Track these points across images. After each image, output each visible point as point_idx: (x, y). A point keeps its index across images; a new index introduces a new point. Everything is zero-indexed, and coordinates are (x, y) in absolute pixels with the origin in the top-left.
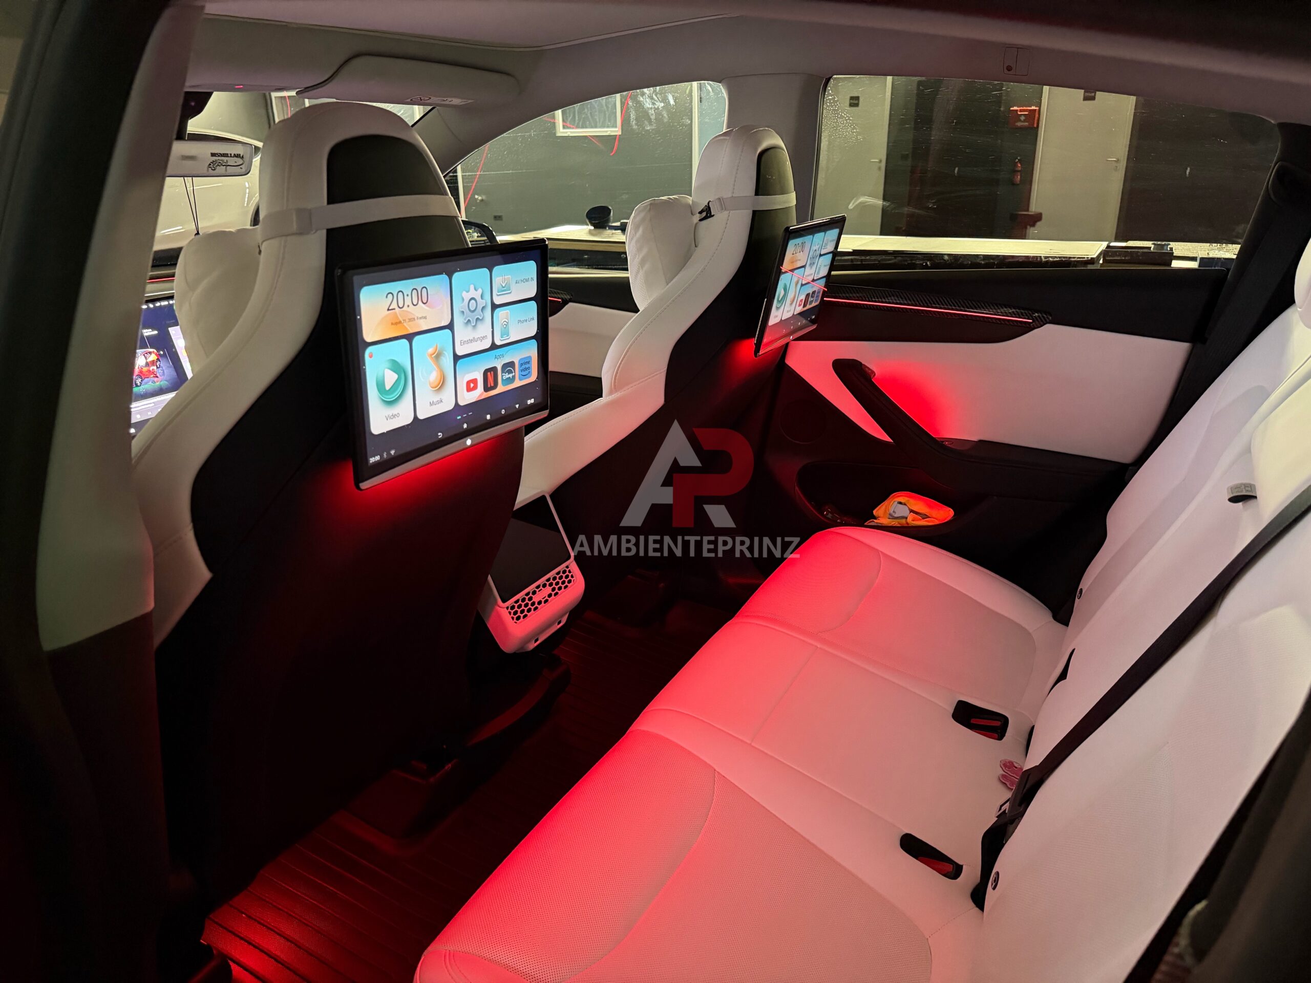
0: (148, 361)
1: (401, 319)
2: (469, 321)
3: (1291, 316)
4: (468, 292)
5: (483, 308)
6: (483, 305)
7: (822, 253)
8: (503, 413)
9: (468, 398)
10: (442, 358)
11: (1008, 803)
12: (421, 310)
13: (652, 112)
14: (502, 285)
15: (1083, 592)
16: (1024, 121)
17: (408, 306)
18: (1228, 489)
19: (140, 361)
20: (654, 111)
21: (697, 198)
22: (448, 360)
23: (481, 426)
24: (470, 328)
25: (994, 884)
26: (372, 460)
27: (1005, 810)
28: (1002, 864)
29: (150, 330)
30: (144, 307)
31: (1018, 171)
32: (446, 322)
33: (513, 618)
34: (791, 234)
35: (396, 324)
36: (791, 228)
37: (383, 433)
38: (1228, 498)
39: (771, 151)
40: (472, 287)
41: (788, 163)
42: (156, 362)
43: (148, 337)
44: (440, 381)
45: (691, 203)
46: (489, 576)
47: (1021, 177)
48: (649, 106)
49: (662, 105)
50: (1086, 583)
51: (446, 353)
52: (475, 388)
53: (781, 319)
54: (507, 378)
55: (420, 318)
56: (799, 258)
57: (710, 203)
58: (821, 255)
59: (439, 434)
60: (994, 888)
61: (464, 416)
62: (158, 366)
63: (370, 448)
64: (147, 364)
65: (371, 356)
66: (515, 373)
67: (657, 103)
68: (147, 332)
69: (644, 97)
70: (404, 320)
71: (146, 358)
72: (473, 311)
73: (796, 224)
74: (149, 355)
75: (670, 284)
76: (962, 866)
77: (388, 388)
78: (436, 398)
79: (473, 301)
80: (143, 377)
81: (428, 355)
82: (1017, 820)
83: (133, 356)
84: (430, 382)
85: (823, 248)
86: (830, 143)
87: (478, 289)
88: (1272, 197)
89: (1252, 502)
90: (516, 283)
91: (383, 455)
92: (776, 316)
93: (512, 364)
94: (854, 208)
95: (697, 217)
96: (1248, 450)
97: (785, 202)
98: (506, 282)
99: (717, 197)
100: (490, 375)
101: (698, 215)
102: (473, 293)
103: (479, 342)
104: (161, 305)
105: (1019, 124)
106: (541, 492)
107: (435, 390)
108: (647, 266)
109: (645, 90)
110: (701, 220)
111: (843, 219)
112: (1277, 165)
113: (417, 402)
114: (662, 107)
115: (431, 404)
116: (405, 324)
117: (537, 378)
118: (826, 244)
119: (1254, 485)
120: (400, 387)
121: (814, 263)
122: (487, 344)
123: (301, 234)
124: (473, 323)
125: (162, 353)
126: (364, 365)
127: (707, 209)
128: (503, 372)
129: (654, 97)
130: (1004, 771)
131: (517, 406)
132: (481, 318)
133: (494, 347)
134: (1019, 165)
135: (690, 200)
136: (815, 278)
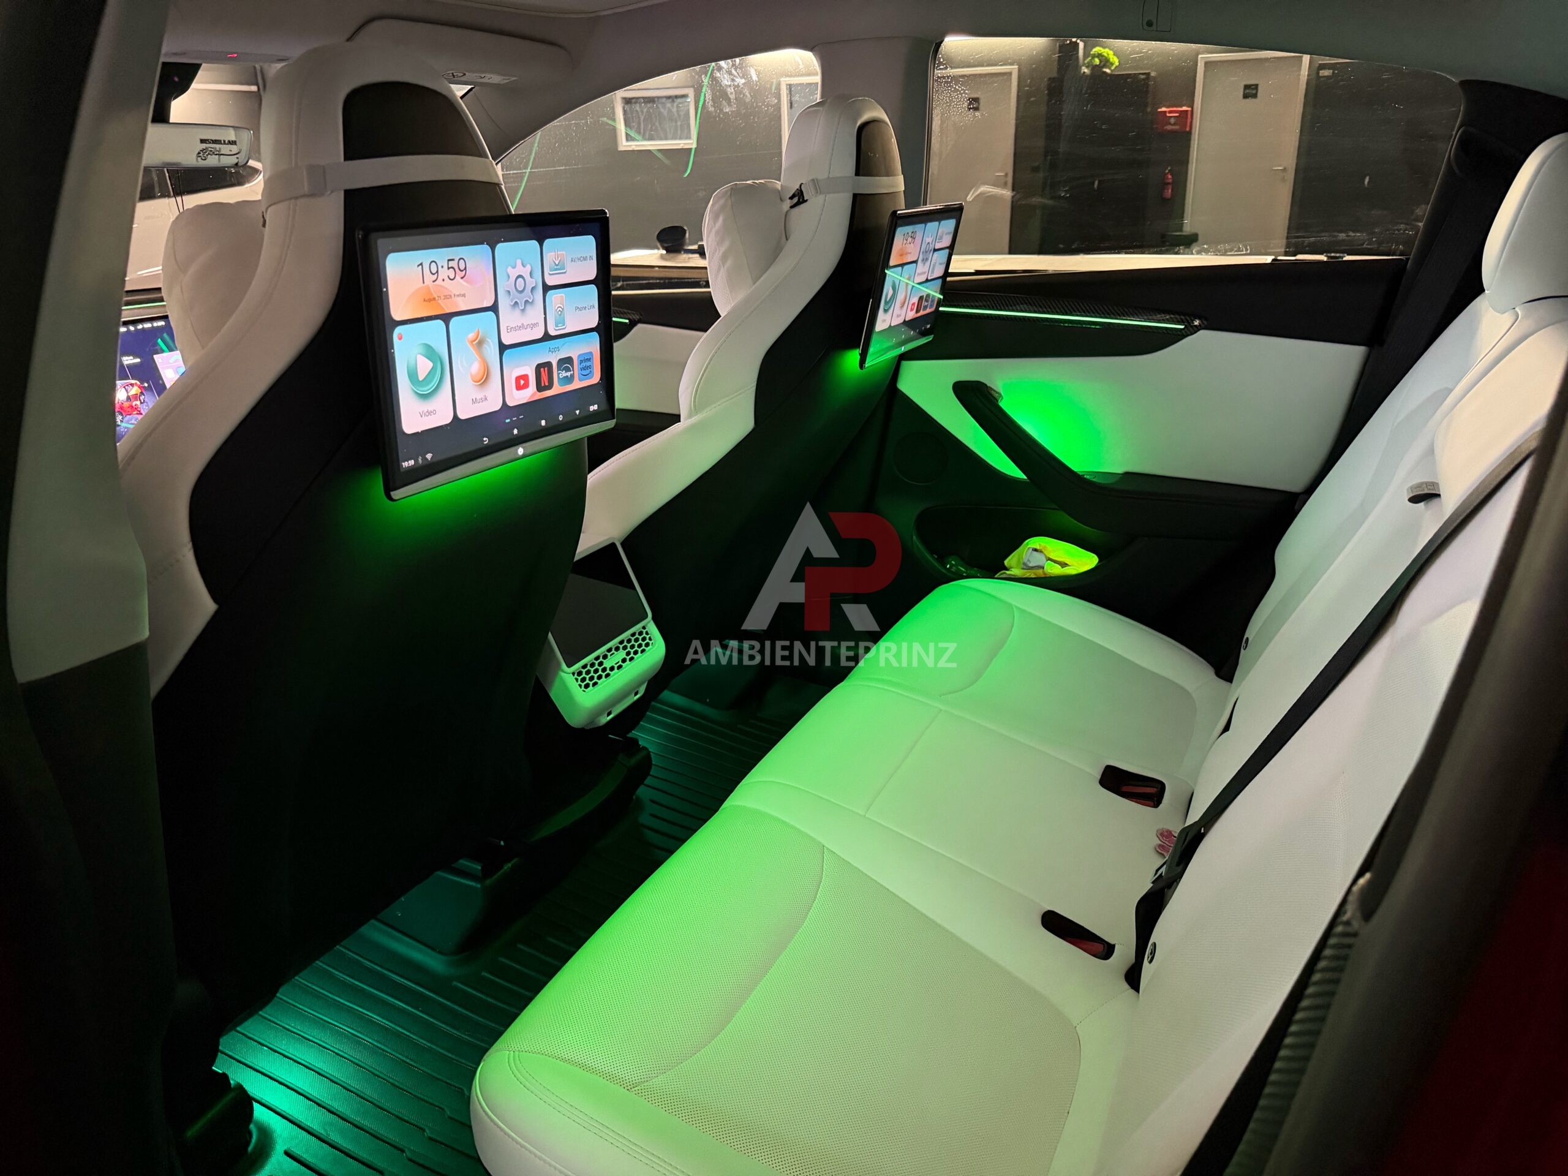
0: (130, 394)
1: (435, 296)
2: (516, 303)
3: (1480, 304)
4: (514, 267)
5: (533, 289)
6: (534, 285)
7: (936, 248)
8: (561, 419)
9: (518, 398)
10: (485, 346)
11: (1165, 866)
12: (458, 286)
13: (730, 90)
14: (555, 263)
15: (1249, 642)
16: (1175, 124)
17: (443, 280)
18: (1408, 490)
19: (121, 395)
20: (734, 89)
21: (786, 183)
22: (492, 350)
23: (535, 433)
24: (517, 312)
25: (1150, 957)
26: (405, 464)
27: (1162, 873)
28: (1162, 933)
29: (132, 358)
30: (123, 329)
31: (1169, 183)
32: (489, 303)
33: (580, 686)
34: (898, 220)
35: (430, 300)
36: (899, 212)
37: (418, 433)
38: (1407, 499)
39: (871, 125)
40: (519, 262)
41: (894, 140)
42: (140, 396)
43: (129, 366)
44: (484, 374)
45: (780, 188)
46: (550, 634)
47: (1172, 191)
48: (727, 83)
49: (743, 81)
50: (1251, 632)
51: (489, 341)
52: (526, 386)
53: (890, 325)
54: (564, 377)
55: (458, 296)
56: (910, 251)
57: (802, 185)
58: (935, 250)
59: (485, 439)
60: (1150, 962)
61: (514, 419)
62: (142, 401)
63: (402, 451)
64: (129, 398)
65: (400, 338)
66: (573, 371)
67: (737, 80)
68: (128, 360)
69: (721, 72)
70: (438, 297)
71: (127, 390)
72: (522, 292)
73: (904, 208)
74: (131, 387)
75: (758, 283)
76: (1114, 946)
77: (421, 378)
78: (479, 396)
79: (520, 280)
80: (123, 414)
81: (468, 341)
82: (1175, 883)
83: (113, 388)
84: (472, 376)
85: (937, 241)
86: (942, 122)
87: (526, 265)
88: (1455, 168)
89: (1436, 501)
90: (572, 261)
91: (418, 460)
92: (884, 321)
93: (569, 360)
94: (972, 200)
95: (788, 203)
96: (1431, 451)
97: (893, 186)
98: (559, 259)
99: (810, 178)
100: (543, 369)
101: (789, 201)
102: (520, 270)
103: (529, 329)
104: (143, 328)
105: (1169, 127)
106: (609, 539)
107: (478, 385)
108: (729, 263)
109: (722, 63)
110: (792, 207)
111: (960, 209)
112: (1460, 131)
113: (456, 398)
114: (742, 84)
115: (474, 401)
116: (439, 301)
117: (600, 380)
118: (941, 238)
119: (1437, 484)
120: (437, 375)
121: (927, 259)
122: (539, 334)
123: (312, 195)
124: (522, 306)
125: (146, 385)
126: (393, 348)
127: (798, 193)
128: (559, 368)
129: (733, 71)
130: (1161, 841)
131: (578, 412)
132: (531, 301)
133: (547, 337)
134: (1170, 177)
135: (778, 185)
136: (929, 278)
